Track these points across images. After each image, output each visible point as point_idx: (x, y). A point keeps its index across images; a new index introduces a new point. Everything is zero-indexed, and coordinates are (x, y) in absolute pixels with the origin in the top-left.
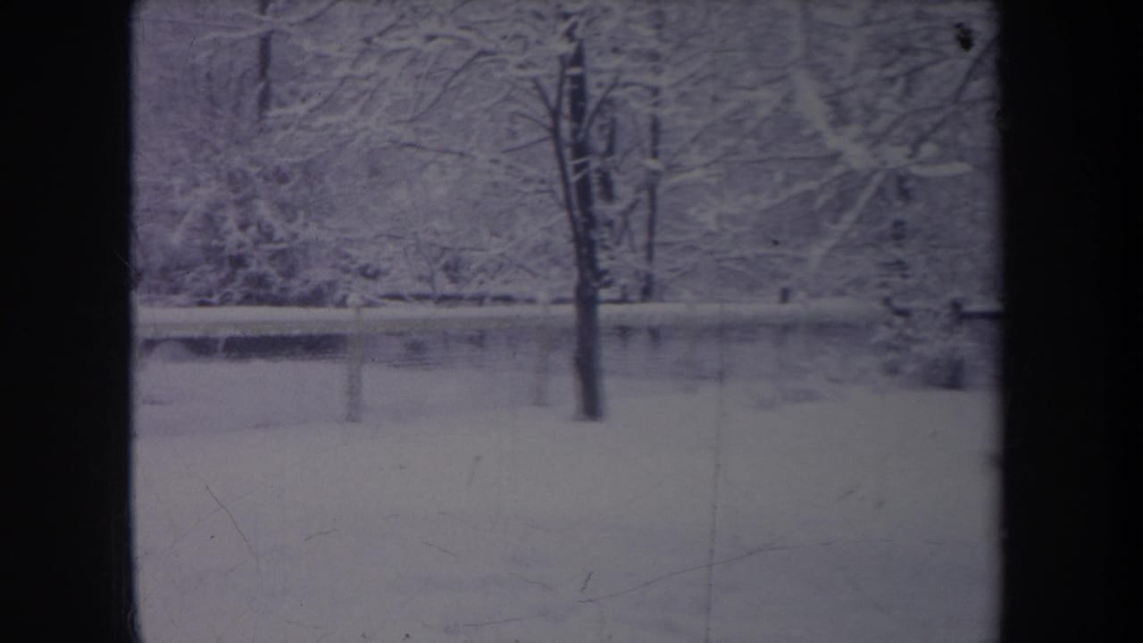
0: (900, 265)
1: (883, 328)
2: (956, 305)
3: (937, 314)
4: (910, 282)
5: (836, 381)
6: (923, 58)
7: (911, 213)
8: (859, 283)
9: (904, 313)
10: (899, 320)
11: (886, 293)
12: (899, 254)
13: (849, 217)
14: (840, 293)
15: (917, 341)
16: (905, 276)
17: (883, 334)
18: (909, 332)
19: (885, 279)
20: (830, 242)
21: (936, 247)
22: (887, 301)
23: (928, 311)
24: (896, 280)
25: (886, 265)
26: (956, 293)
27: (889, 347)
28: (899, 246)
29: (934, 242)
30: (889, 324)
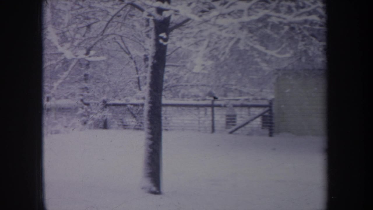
0: (86, 88)
1: (80, 109)
2: (104, 102)
3: (98, 104)
4: (90, 94)
5: (66, 127)
6: (92, 21)
7: (89, 71)
8: (73, 95)
9: (88, 104)
10: (86, 107)
11: (81, 97)
12: (86, 85)
13: (66, 73)
14: (66, 98)
15: (92, 113)
16: (88, 92)
17: (81, 111)
18: (89, 110)
19: (81, 93)
20: (60, 81)
21: (98, 83)
22: (82, 100)
23: (95, 103)
24: (85, 93)
25: (82, 88)
26: (105, 98)
27: (83, 115)
28: (86, 82)
29: (97, 81)
30: (83, 108)
